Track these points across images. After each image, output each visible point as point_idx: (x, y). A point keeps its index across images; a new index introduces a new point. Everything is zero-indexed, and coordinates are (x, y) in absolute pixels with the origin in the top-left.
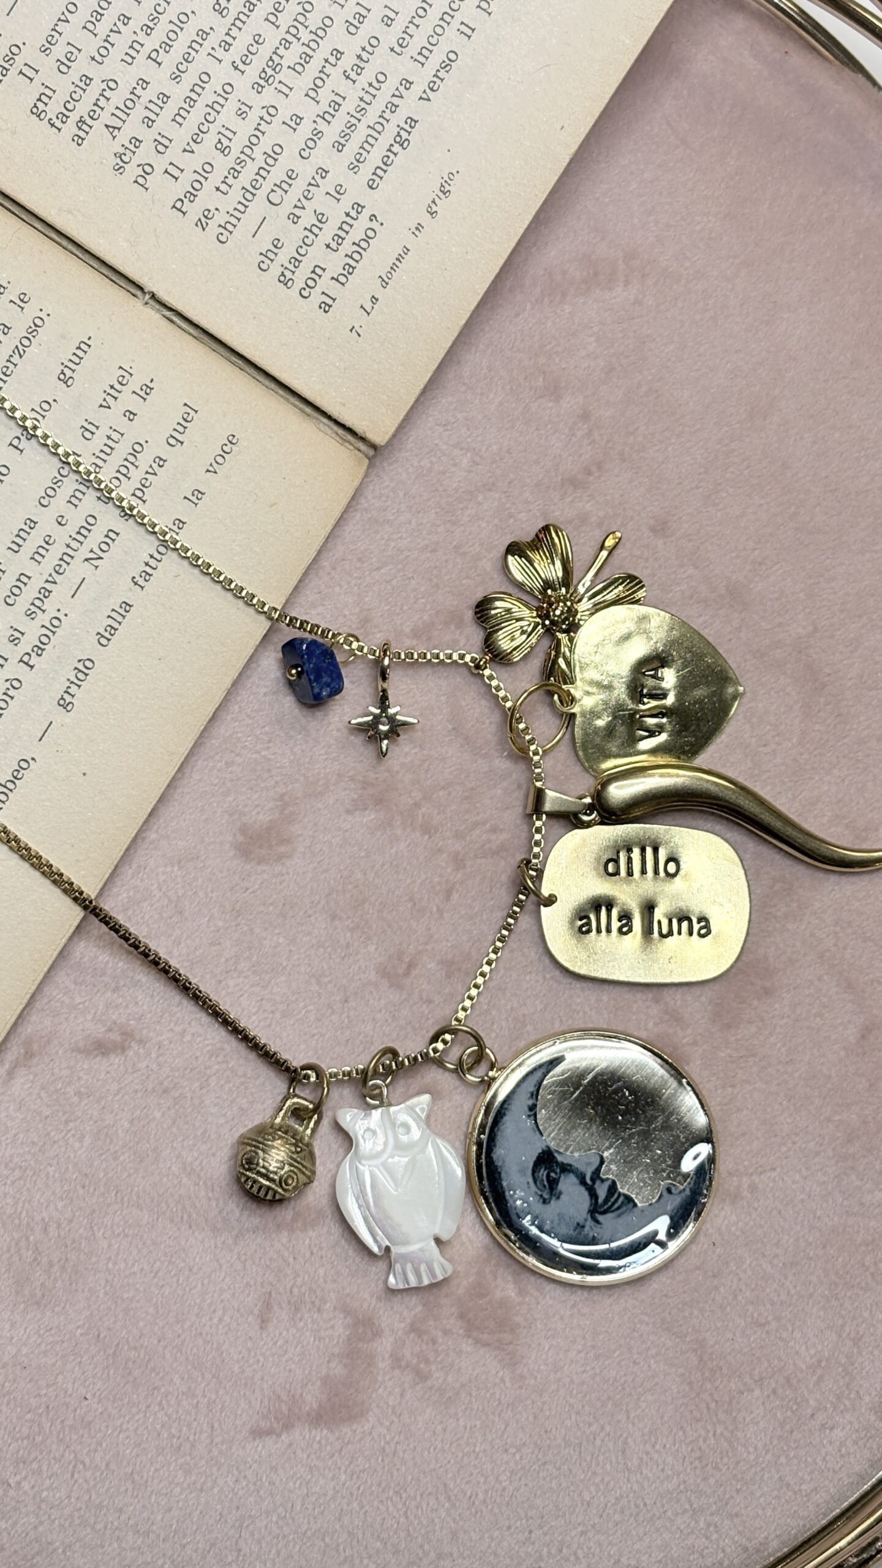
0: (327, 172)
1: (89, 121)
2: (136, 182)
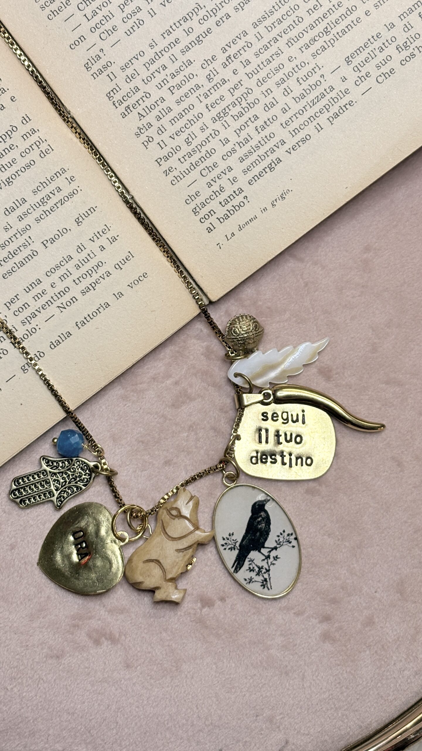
0: (232, 169)
1: (131, 108)
2: (143, 143)
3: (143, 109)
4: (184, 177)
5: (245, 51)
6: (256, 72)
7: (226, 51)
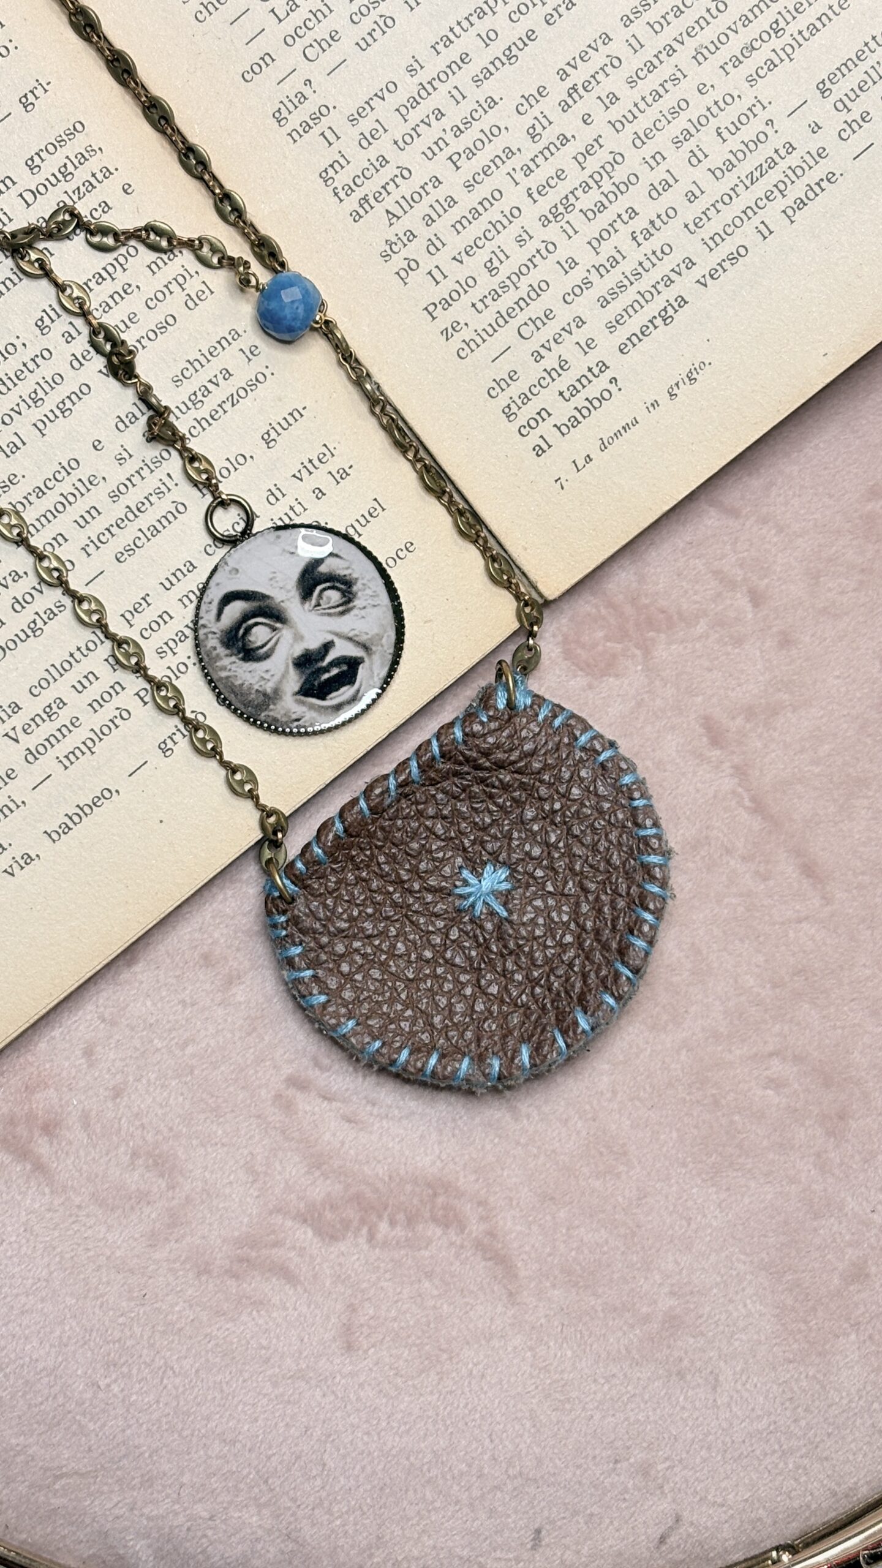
0: (584, 323)
1: (372, 201)
2: (398, 273)
3: (397, 202)
4: (484, 341)
5: (607, 75)
6: (631, 118)
7: (568, 75)
